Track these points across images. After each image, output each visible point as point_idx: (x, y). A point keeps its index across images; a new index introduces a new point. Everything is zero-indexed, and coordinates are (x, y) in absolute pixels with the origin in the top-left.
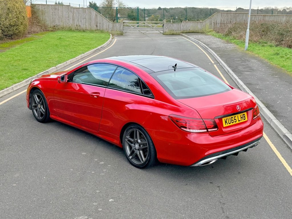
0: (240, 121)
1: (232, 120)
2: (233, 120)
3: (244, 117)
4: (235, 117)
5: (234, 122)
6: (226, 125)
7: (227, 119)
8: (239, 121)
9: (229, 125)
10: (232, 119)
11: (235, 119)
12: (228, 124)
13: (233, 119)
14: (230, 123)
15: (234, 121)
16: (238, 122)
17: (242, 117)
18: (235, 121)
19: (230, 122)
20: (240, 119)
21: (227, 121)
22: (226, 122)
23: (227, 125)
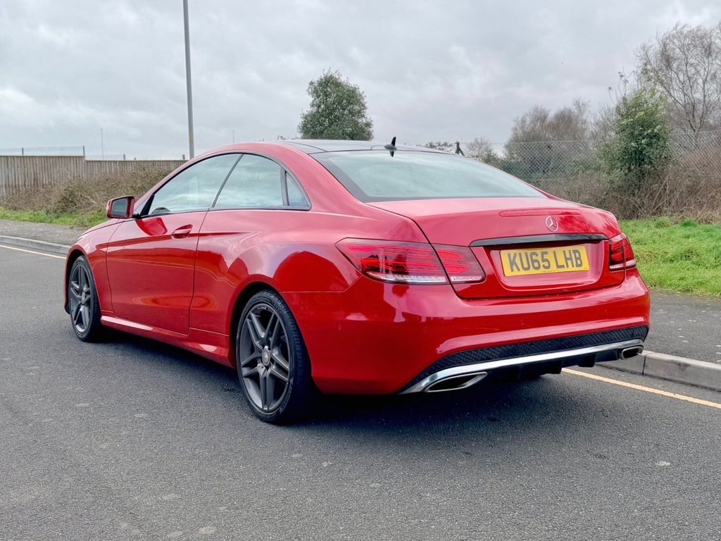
0: (563, 266)
1: (533, 261)
2: (537, 261)
3: (576, 259)
4: (546, 253)
5: (542, 267)
6: (512, 270)
7: (515, 254)
8: (558, 267)
9: (523, 272)
10: (534, 257)
11: (544, 260)
12: (519, 270)
13: (539, 258)
14: (528, 269)
15: (542, 264)
16: (553, 269)
17: (568, 256)
18: (546, 264)
19: (526, 266)
20: (562, 261)
21: (518, 261)
22: (512, 263)
23: (516, 273)
